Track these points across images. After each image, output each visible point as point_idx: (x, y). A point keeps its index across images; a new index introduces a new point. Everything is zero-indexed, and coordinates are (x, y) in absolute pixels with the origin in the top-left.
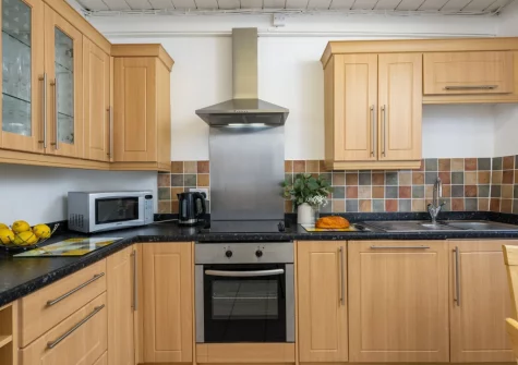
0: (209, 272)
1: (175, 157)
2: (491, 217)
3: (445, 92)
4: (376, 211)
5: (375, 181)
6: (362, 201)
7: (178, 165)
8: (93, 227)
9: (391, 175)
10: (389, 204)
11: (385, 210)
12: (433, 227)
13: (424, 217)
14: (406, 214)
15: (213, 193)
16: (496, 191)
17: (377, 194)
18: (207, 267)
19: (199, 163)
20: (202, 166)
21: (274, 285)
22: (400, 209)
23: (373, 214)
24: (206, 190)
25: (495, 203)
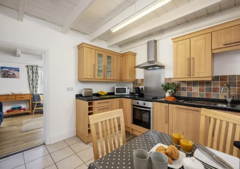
0: (135, 107)
1: (137, 78)
3: (224, 46)
4: (200, 97)
5: (200, 85)
6: (194, 93)
7: (137, 80)
8: (116, 94)
10: (207, 94)
11: (205, 97)
14: (216, 99)
15: (145, 88)
17: (201, 90)
18: (134, 105)
19: (142, 79)
20: (142, 80)
21: (148, 113)
23: (199, 98)
24: (143, 87)
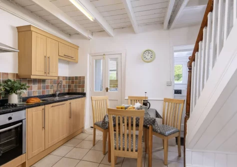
2: (68, 94)
3: (64, 56)
5: (38, 83)
6: (34, 91)
9: (44, 81)
10: (43, 92)
11: (41, 94)
12: (57, 98)
13: (54, 95)
14: (48, 95)
16: (69, 86)
17: (39, 88)
22: (46, 93)
25: (69, 90)
